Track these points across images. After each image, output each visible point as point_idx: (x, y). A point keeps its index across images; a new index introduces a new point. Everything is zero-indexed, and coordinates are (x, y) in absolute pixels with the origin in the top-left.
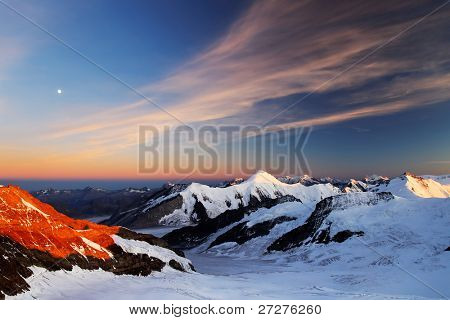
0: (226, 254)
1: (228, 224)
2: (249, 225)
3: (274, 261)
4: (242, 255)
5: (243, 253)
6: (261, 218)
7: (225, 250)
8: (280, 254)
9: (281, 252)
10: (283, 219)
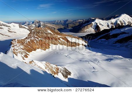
0: (102, 42)
1: (104, 34)
2: (111, 34)
3: (116, 46)
4: (106, 43)
5: (107, 43)
6: (115, 32)
7: (102, 41)
8: (119, 44)
9: (120, 43)
10: (124, 33)
